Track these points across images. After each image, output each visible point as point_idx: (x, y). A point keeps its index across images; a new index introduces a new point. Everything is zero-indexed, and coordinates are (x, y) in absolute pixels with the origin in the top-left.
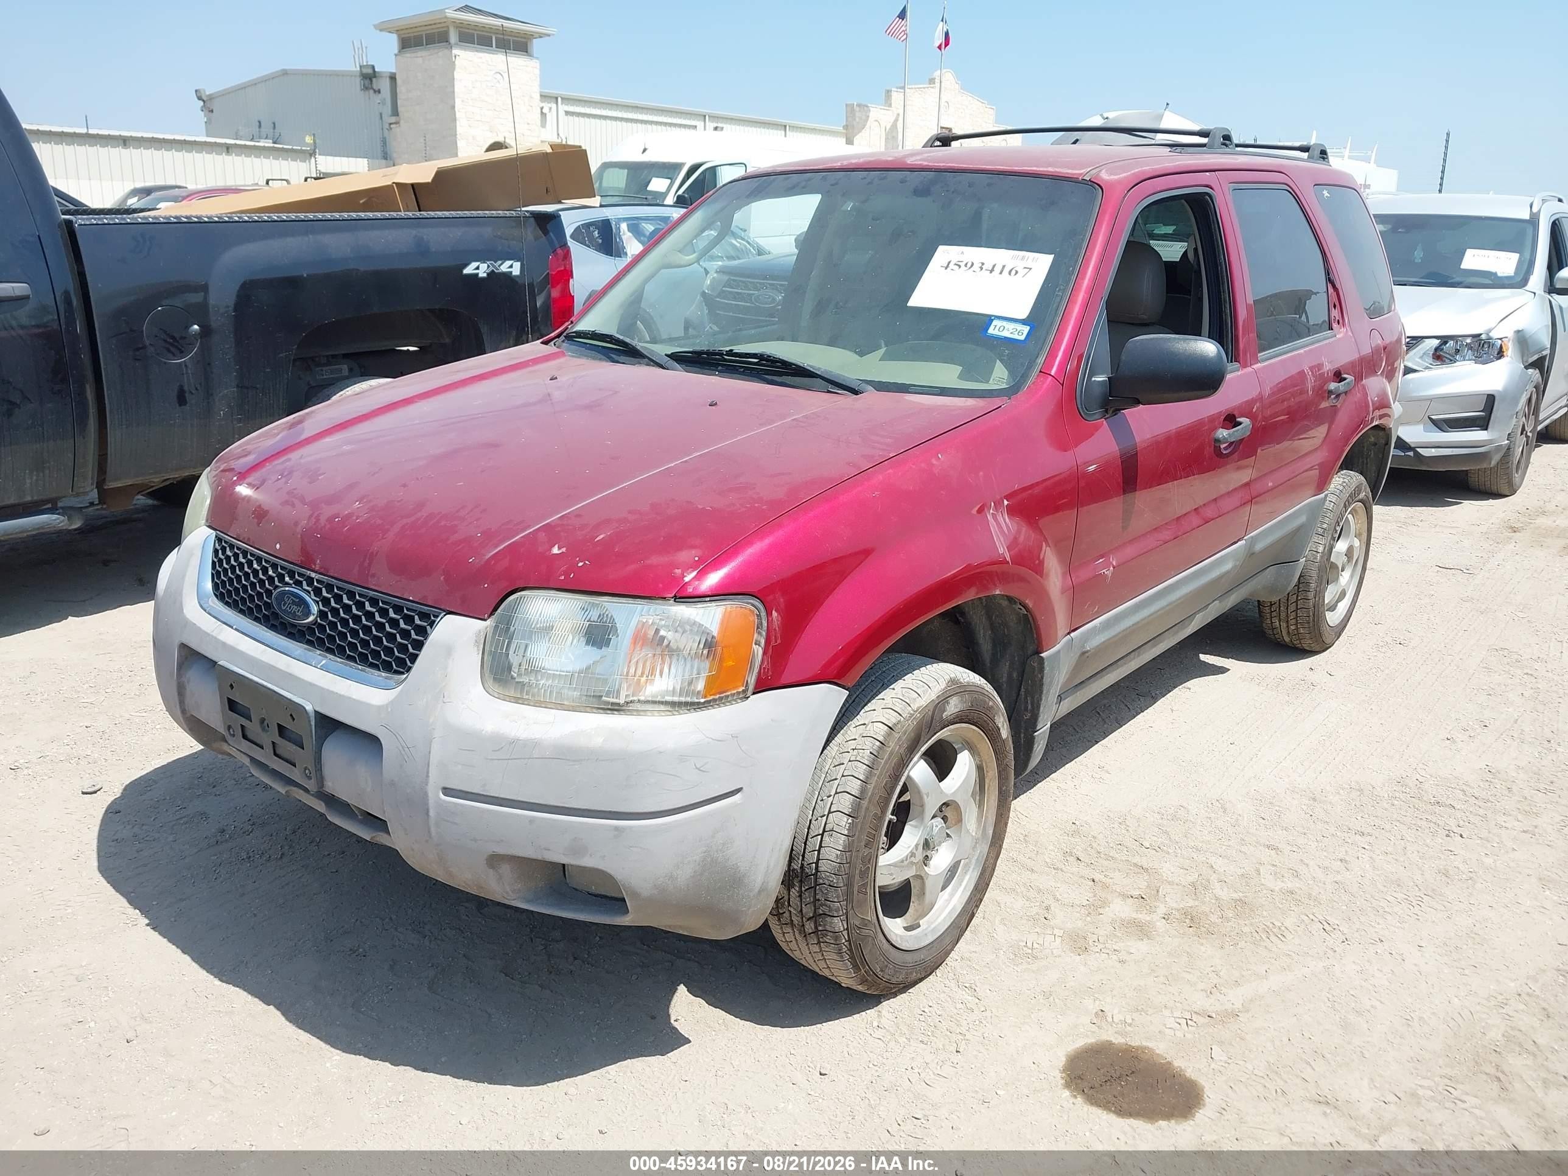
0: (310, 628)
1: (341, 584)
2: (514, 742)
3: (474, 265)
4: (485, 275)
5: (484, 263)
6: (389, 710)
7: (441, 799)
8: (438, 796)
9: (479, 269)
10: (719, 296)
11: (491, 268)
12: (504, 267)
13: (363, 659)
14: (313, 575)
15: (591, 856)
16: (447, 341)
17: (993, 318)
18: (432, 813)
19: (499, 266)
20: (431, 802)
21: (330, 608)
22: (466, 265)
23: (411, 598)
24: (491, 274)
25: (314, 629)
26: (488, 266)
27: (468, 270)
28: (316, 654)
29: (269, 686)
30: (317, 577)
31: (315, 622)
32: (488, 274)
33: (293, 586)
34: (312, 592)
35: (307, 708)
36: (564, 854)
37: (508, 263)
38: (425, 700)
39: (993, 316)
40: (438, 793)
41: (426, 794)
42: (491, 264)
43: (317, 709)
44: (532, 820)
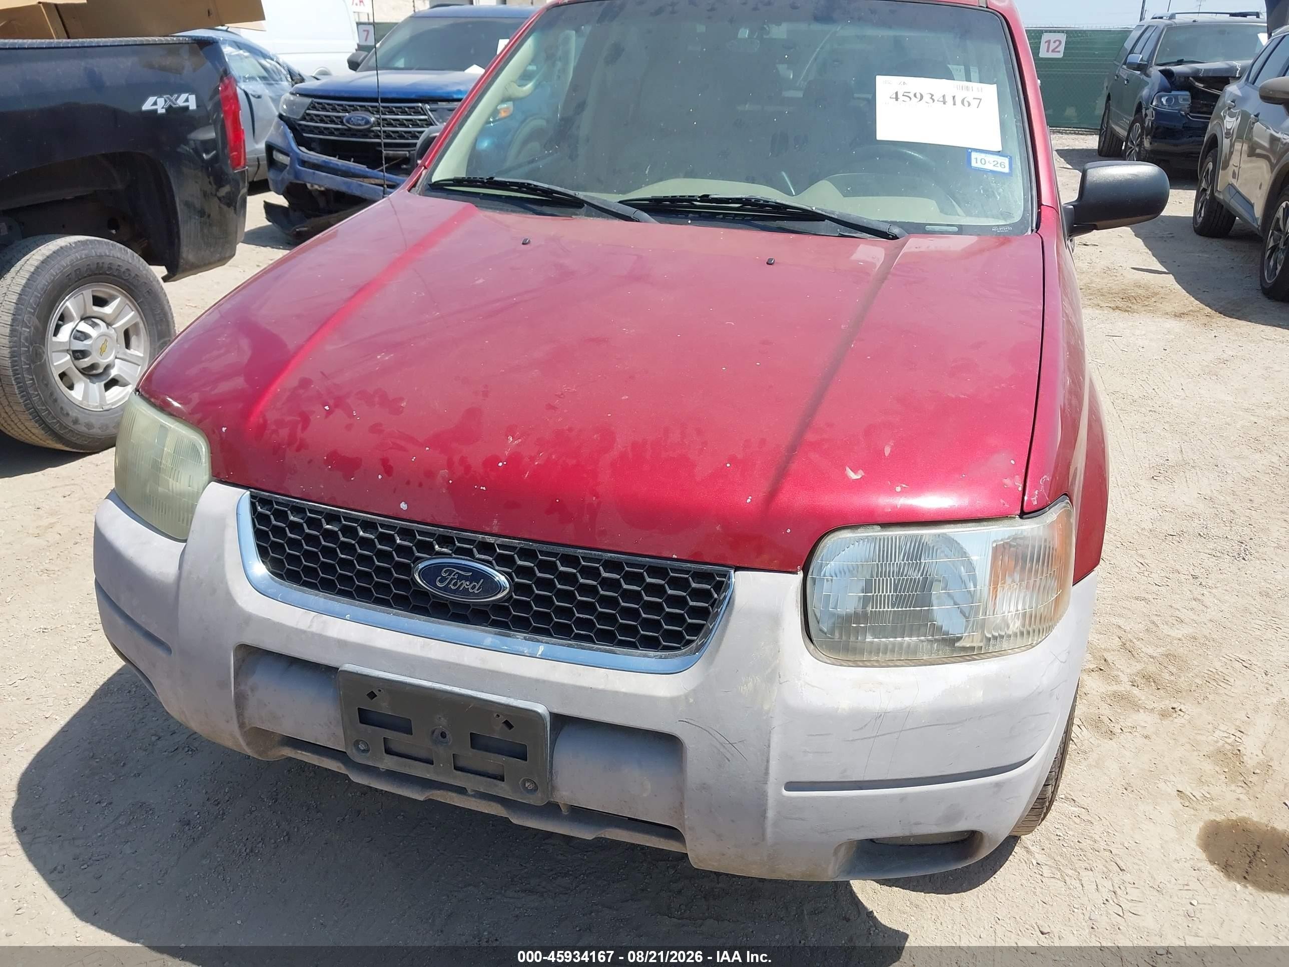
0: (498, 607)
1: (545, 548)
2: (880, 716)
3: (151, 100)
4: (164, 111)
5: (161, 97)
6: (691, 700)
7: (784, 796)
8: (780, 794)
9: (155, 104)
10: (304, 119)
11: (169, 103)
12: (181, 102)
13: (607, 638)
14: (490, 539)
15: (966, 819)
16: (120, 186)
17: (970, 150)
18: (771, 814)
19: (176, 99)
20: (771, 802)
21: (534, 580)
22: (144, 100)
23: (674, 556)
24: (170, 109)
25: (508, 607)
26: (166, 101)
27: (147, 106)
28: (519, 640)
29: (456, 690)
30: (498, 542)
31: (509, 598)
32: (167, 110)
33: (454, 556)
34: (494, 562)
35: (540, 711)
36: (936, 825)
37: (184, 96)
38: (750, 684)
39: (969, 148)
40: (781, 789)
41: (764, 795)
42: (168, 98)
43: (555, 711)
44: (903, 798)
